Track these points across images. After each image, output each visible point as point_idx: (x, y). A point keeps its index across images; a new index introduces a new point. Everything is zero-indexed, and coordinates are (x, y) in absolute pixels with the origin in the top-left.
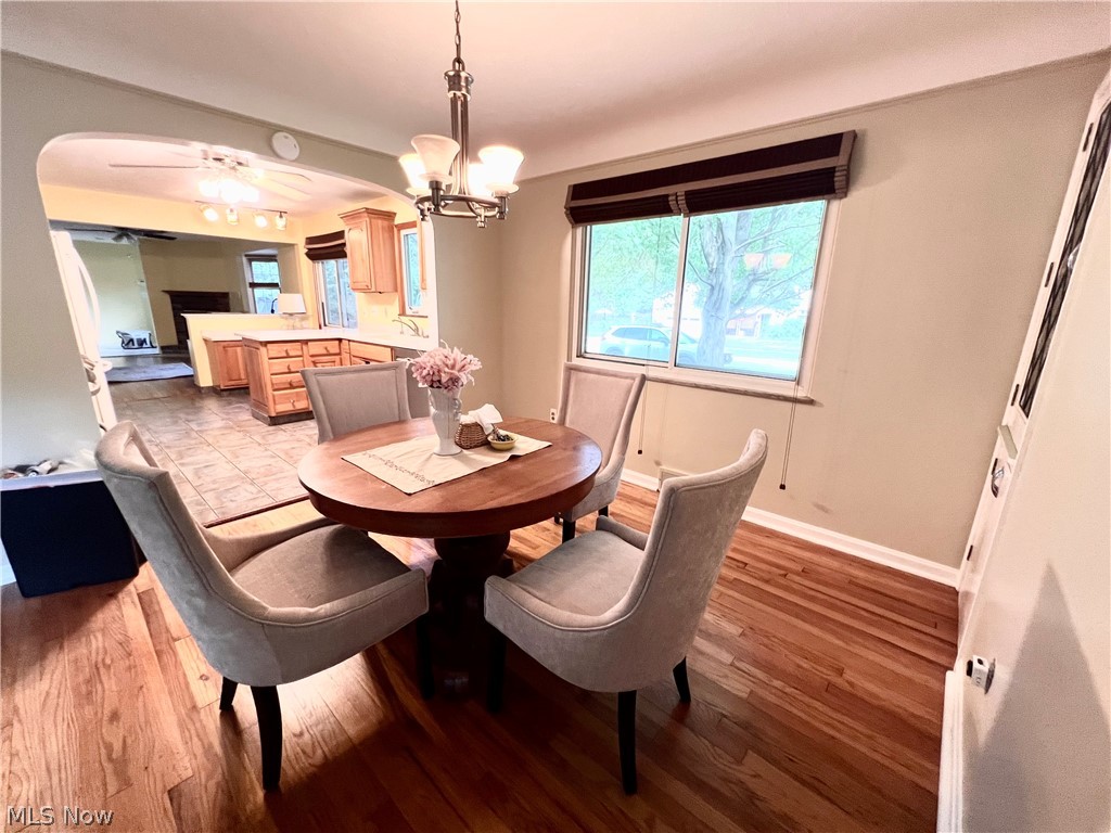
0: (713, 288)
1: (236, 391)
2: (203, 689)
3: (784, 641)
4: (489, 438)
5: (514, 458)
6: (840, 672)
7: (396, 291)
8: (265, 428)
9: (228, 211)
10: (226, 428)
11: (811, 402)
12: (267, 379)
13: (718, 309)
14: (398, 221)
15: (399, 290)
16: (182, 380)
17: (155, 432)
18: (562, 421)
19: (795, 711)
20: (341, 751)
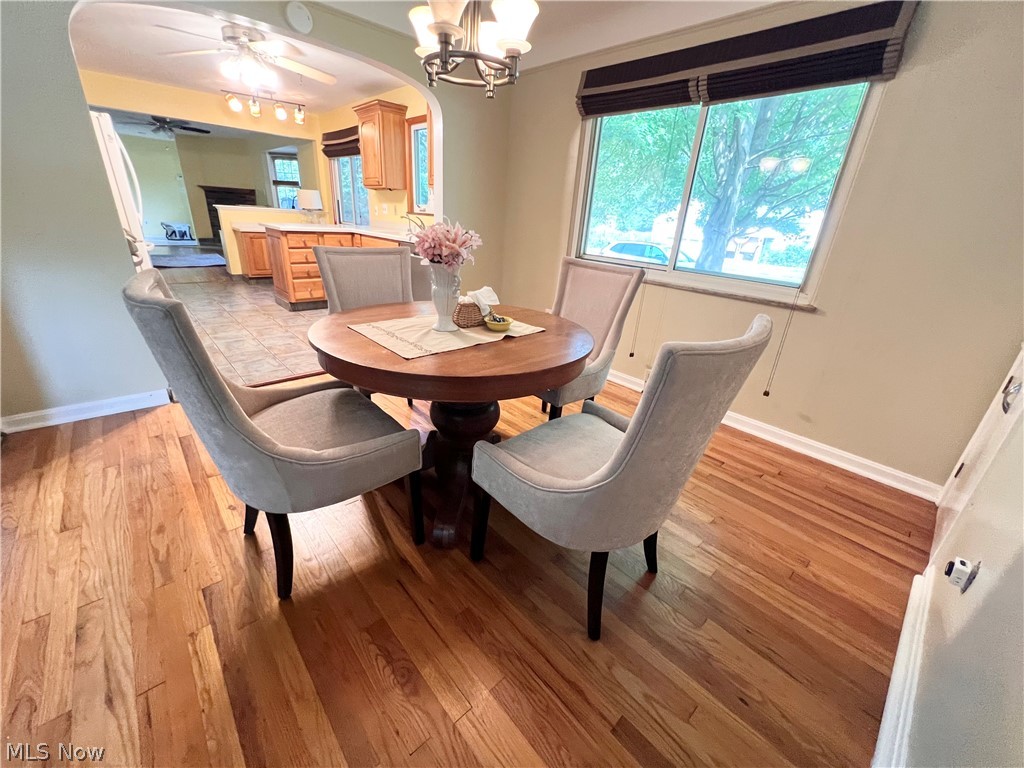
0: (719, 201)
1: (261, 280)
2: (231, 517)
3: (753, 532)
4: (486, 319)
5: (508, 338)
6: (807, 565)
7: (406, 188)
8: (286, 313)
9: (251, 102)
10: (254, 310)
11: (812, 310)
12: (288, 267)
13: (720, 225)
14: (409, 115)
15: (408, 187)
16: (217, 269)
17: (194, 311)
18: (557, 313)
19: (757, 593)
20: (343, 577)
